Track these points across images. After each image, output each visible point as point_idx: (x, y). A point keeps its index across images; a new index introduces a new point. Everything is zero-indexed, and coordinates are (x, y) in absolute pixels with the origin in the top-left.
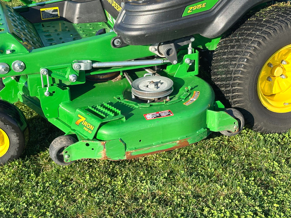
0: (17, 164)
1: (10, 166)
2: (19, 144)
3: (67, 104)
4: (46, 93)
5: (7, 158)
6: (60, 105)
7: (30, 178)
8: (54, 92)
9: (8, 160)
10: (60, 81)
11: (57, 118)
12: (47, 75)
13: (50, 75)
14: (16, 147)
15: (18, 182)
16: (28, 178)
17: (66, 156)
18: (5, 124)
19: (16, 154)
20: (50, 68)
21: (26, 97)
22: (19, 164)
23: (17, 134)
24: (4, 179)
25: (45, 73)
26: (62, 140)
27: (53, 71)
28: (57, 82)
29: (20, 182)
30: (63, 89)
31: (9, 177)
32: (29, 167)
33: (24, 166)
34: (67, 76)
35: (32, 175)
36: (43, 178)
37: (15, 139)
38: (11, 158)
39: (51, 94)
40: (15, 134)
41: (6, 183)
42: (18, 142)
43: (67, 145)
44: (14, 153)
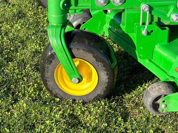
0: (103, 104)
1: (95, 106)
2: (108, 83)
3: (164, 46)
4: (144, 32)
5: (93, 97)
6: (156, 47)
7: (118, 122)
8: (152, 31)
9: (94, 99)
10: (159, 19)
11: (150, 60)
12: (148, 12)
13: (150, 12)
14: (104, 86)
15: (106, 125)
16: (116, 122)
17: (162, 106)
18: (96, 61)
19: (103, 94)
20: (152, 4)
21: (113, 32)
22: (105, 105)
23: (107, 73)
24: (90, 119)
25: (147, 9)
26: (160, 87)
27: (155, 8)
28: (156, 20)
29: (108, 125)
30: (162, 29)
31: (96, 118)
32: (115, 110)
33: (110, 107)
34: (168, 15)
35: (120, 119)
36: (132, 124)
37: (105, 77)
38: (97, 97)
39: (149, 34)
40: (106, 73)
41: (93, 124)
42: (107, 81)
43: (165, 94)
44: (101, 92)
